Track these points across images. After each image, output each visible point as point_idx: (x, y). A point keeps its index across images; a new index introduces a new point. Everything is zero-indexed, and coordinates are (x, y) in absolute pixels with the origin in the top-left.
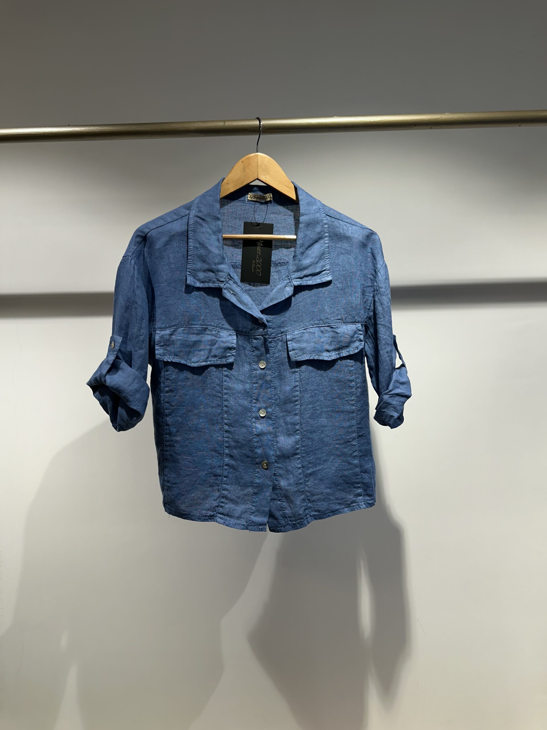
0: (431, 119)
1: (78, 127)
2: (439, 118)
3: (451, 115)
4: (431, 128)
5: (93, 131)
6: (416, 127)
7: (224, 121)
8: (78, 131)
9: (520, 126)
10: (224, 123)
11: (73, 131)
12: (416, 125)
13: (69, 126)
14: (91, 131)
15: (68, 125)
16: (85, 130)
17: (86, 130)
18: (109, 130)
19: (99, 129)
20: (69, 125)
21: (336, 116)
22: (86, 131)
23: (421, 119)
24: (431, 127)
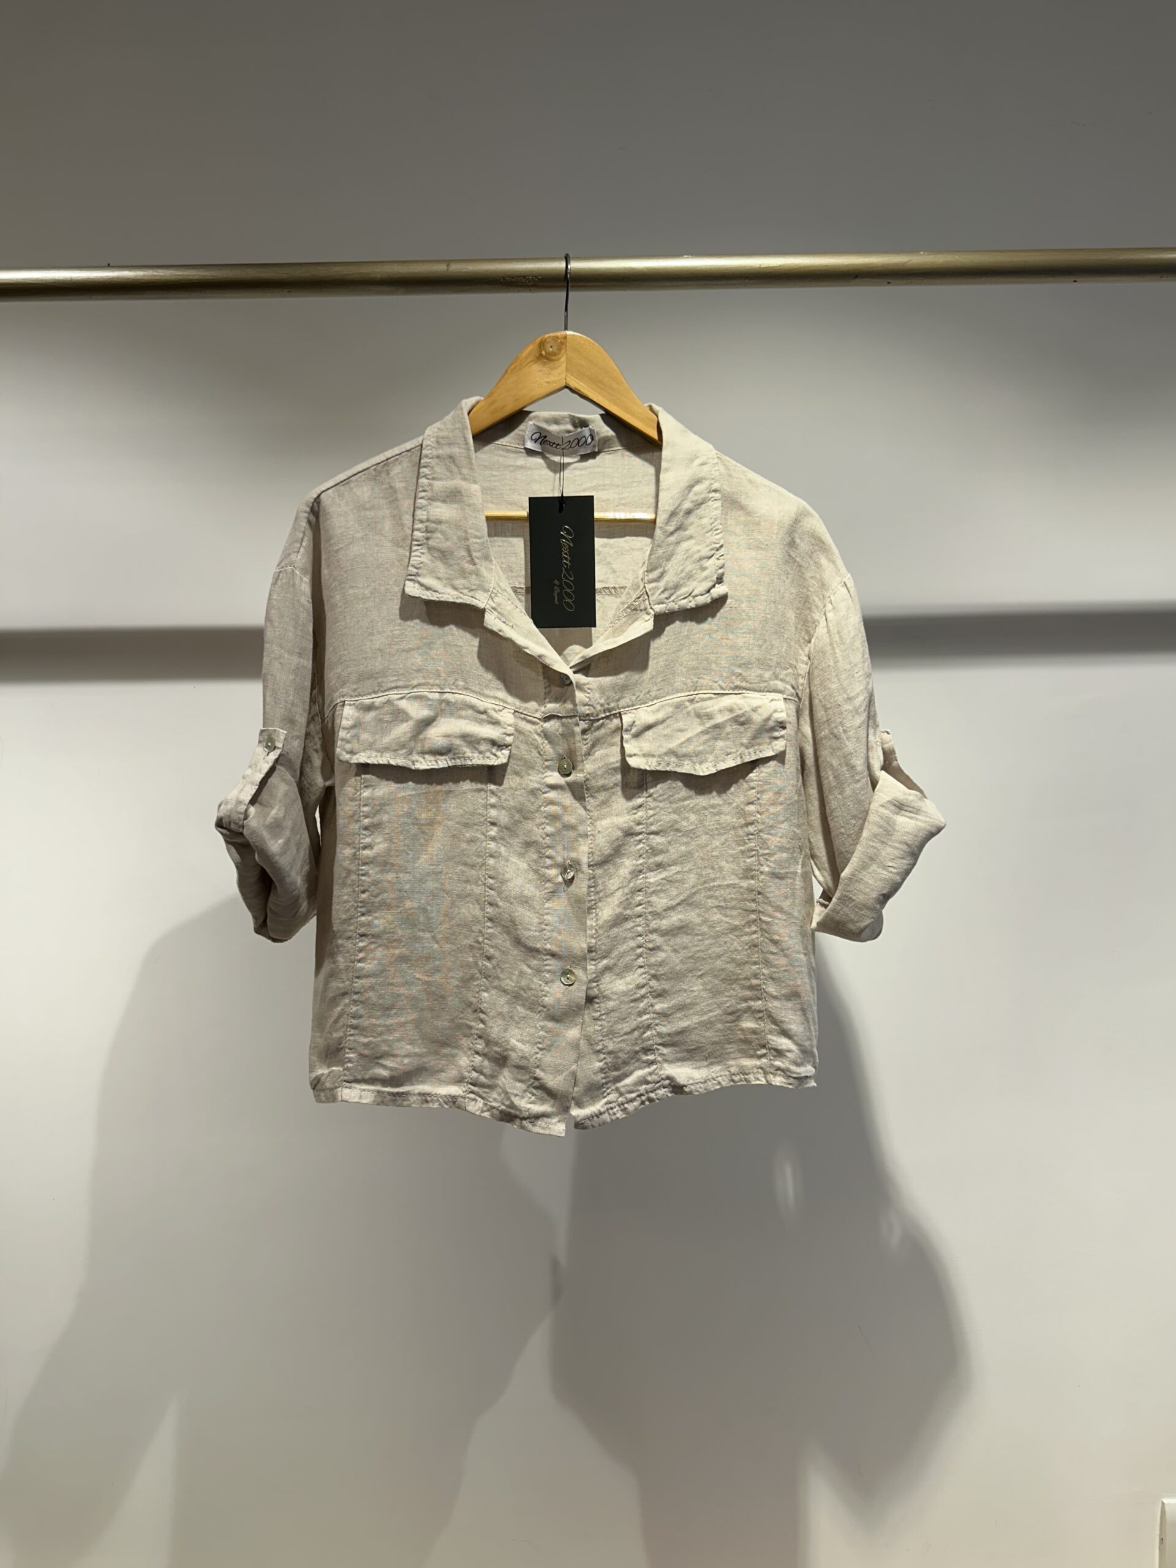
0: (888, 265)
1: (130, 270)
2: (906, 262)
3: (930, 256)
4: (889, 283)
5: (163, 278)
6: (857, 280)
7: (448, 262)
8: (129, 279)
9: (1075, 281)
10: (448, 265)
11: (118, 278)
12: (856, 277)
13: (109, 267)
14: (159, 278)
15: (106, 265)
16: (144, 275)
17: (148, 276)
18: (196, 278)
19: (176, 275)
20: (109, 265)
21: (688, 254)
22: (146, 278)
23: (868, 264)
24: (889, 281)
